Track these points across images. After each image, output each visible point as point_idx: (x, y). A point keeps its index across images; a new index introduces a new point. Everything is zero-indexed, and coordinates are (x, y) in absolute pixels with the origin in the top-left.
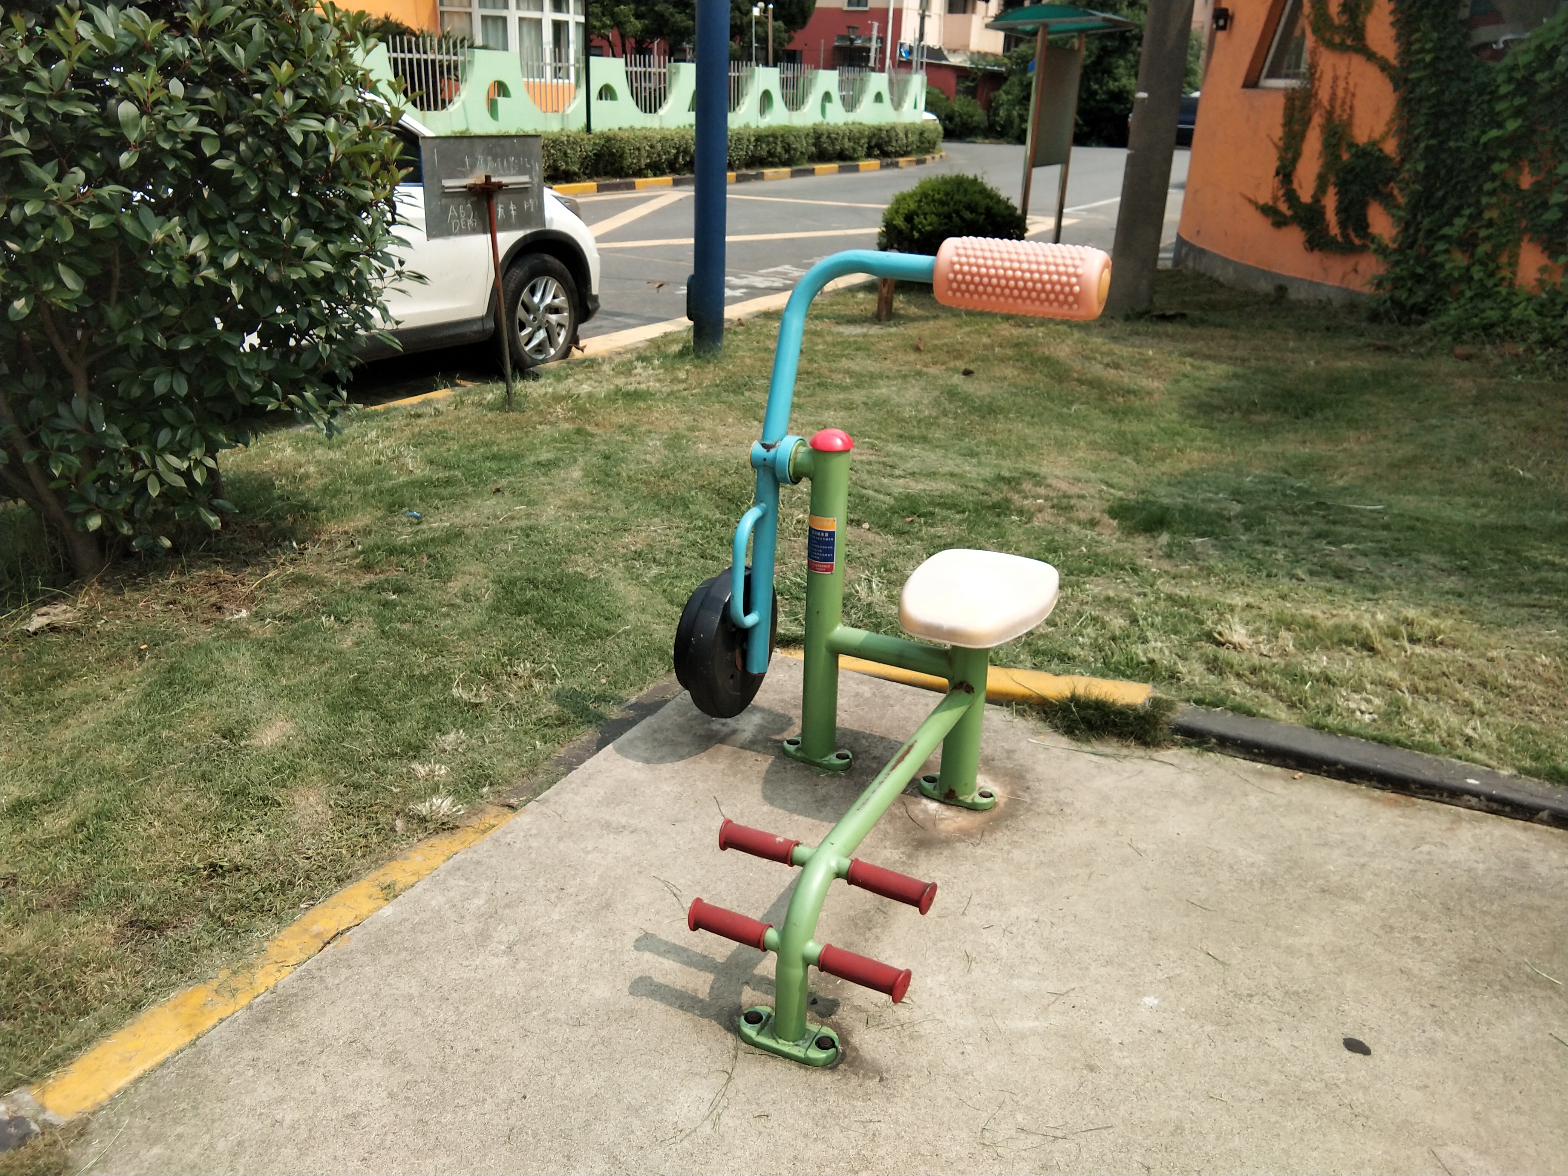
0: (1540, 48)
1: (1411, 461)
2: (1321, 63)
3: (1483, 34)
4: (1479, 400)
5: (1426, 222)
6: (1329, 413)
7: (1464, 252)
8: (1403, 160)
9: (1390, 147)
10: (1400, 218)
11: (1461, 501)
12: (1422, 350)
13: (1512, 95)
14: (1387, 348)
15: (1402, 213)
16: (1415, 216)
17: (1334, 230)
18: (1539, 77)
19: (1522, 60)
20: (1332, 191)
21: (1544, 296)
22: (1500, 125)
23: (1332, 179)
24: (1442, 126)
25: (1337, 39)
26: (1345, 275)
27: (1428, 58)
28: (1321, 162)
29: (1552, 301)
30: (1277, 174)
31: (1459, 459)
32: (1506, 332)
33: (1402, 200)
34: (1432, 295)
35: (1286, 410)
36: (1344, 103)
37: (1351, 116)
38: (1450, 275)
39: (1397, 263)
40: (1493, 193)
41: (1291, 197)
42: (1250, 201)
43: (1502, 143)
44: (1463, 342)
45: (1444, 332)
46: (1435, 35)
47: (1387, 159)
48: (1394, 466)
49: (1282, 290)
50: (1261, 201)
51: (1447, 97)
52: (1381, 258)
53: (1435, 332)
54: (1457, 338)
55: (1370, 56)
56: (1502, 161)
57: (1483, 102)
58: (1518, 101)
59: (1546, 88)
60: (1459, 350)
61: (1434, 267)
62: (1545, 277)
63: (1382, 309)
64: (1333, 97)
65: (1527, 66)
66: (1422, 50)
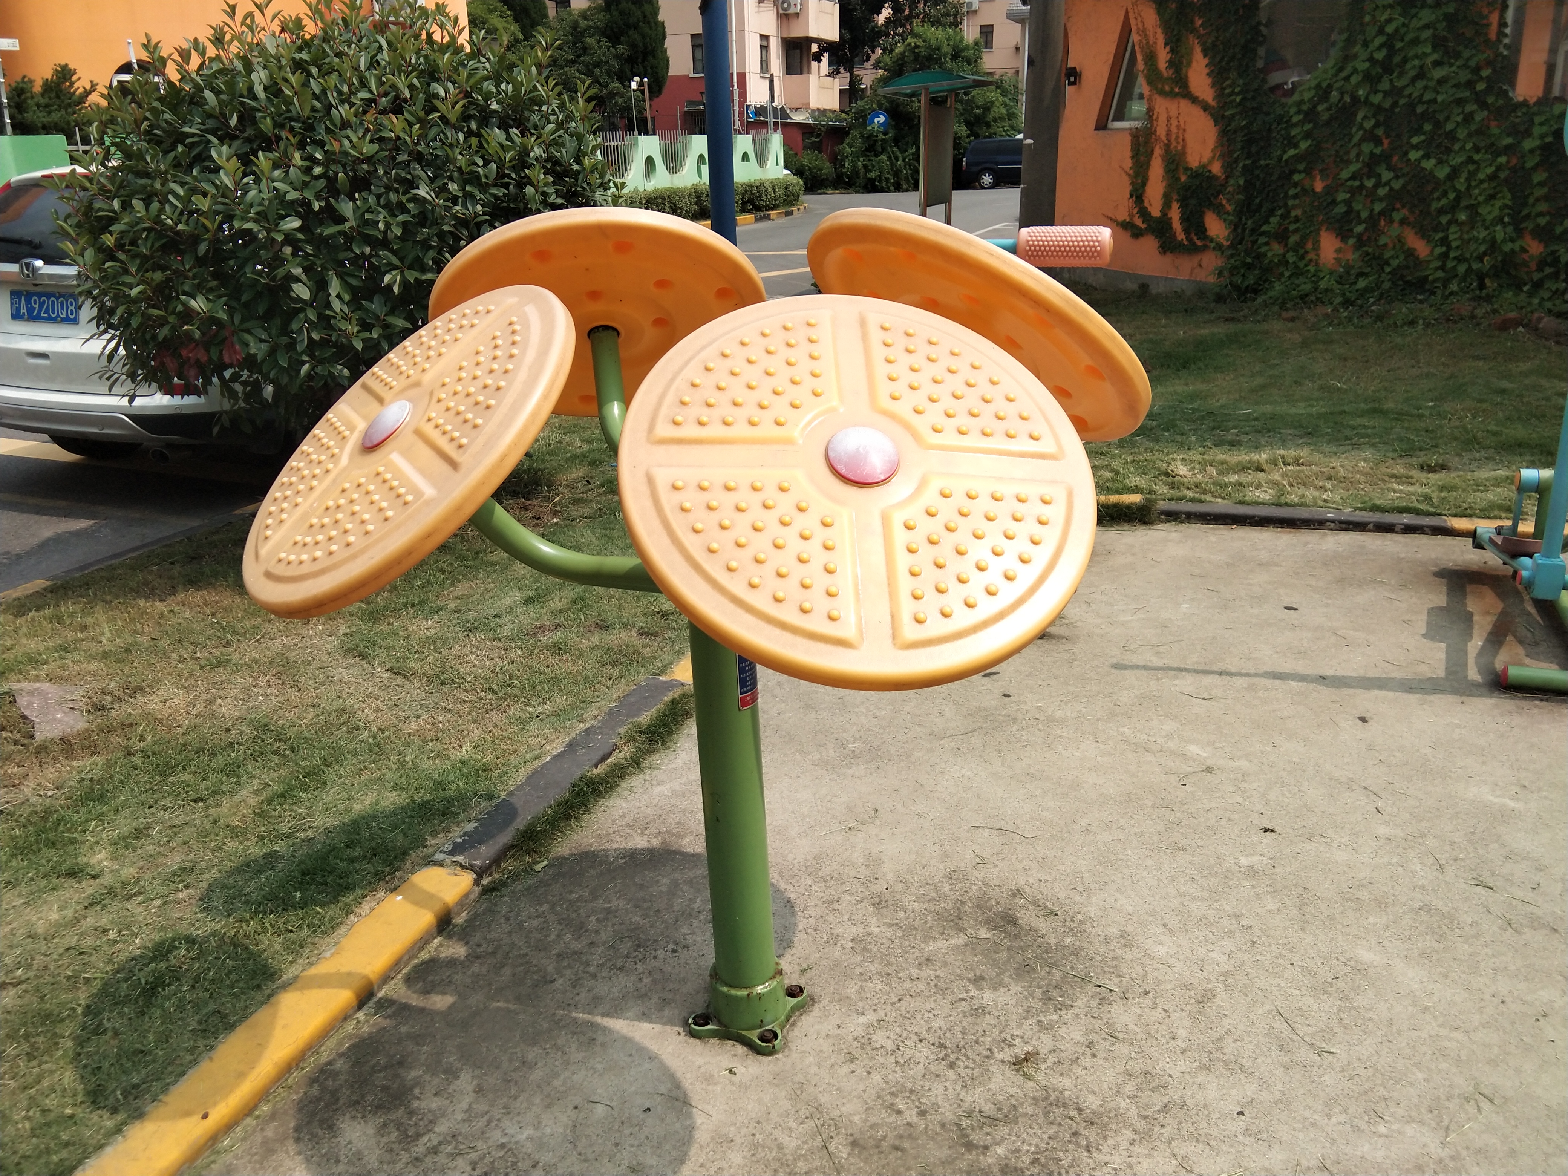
0: (1318, 86)
1: (1263, 387)
2: (1157, 107)
3: (1275, 78)
4: (1305, 344)
5: (1249, 222)
6: (1201, 364)
7: (1279, 243)
8: (1227, 177)
9: (1216, 168)
10: (1231, 222)
11: (1302, 404)
12: (1259, 318)
13: (1301, 123)
14: (1232, 319)
15: (1231, 218)
16: (1240, 219)
17: (1181, 236)
18: (1320, 108)
19: (1307, 96)
20: (1175, 206)
21: (1342, 270)
22: (1296, 146)
23: (1175, 197)
24: (1254, 149)
25: (1167, 88)
26: (1192, 270)
27: (1238, 99)
28: (1164, 184)
29: (1348, 273)
30: (1131, 196)
31: (1296, 382)
32: (1317, 299)
33: (1229, 208)
34: (1260, 278)
35: (1169, 366)
36: (1177, 137)
37: (1184, 147)
38: (1271, 261)
39: (1232, 256)
40: (1295, 197)
41: (1144, 213)
42: (1111, 219)
43: (1299, 158)
44: (1287, 310)
45: (1273, 304)
46: (1241, 81)
47: (1215, 177)
48: (1253, 391)
49: (1144, 287)
50: (1120, 219)
51: (1255, 128)
52: (1219, 253)
53: (1265, 305)
54: (1283, 306)
55: (1194, 100)
56: (1300, 172)
57: (1282, 129)
58: (1308, 127)
59: (1325, 117)
60: (1285, 315)
61: (1260, 256)
62: (1341, 256)
63: (1225, 292)
64: (1168, 134)
65: (1311, 100)
66: (1232, 93)
